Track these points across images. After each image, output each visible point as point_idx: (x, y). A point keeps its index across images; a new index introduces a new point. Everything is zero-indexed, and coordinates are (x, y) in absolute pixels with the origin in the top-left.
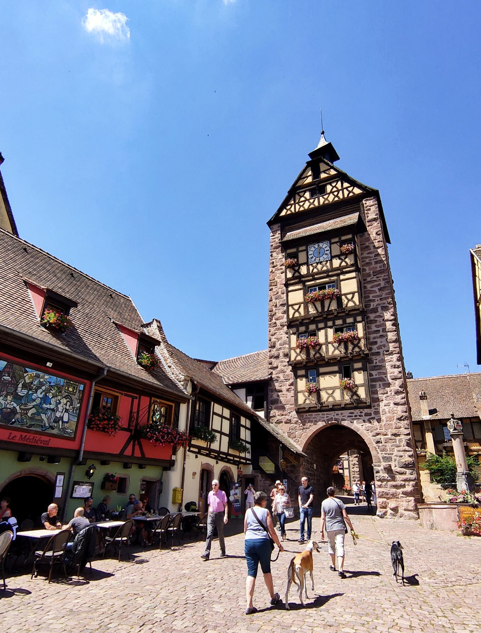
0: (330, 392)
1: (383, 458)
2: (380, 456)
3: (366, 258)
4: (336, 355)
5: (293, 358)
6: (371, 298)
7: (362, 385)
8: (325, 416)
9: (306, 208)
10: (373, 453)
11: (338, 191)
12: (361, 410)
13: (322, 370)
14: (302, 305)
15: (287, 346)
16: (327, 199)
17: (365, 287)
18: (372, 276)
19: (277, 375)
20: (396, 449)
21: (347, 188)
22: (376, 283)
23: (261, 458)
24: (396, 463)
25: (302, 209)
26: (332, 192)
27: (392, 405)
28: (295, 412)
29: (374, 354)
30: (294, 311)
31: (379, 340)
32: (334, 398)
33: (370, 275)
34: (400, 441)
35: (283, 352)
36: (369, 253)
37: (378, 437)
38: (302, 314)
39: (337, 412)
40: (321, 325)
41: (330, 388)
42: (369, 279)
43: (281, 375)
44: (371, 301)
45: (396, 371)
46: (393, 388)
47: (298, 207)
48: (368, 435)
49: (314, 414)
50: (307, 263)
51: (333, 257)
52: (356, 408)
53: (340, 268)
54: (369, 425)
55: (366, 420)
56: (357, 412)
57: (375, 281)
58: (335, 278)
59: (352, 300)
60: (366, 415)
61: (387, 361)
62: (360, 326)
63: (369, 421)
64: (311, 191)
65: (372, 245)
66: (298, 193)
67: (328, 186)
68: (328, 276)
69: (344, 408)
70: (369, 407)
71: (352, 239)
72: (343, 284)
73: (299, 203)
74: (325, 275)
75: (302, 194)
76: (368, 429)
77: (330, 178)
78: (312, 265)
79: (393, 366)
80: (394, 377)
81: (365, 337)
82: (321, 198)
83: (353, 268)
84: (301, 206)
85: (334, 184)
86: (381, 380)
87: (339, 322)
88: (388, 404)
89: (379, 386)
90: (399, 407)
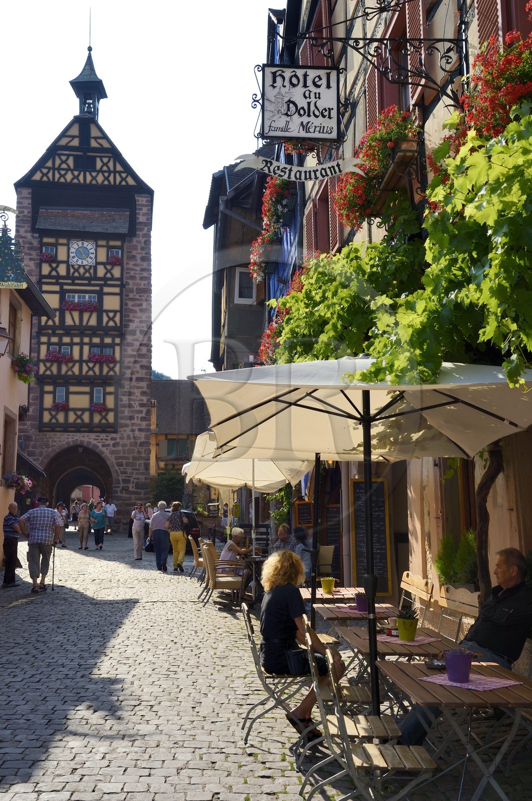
0: (79, 413)
1: (123, 480)
2: (120, 478)
3: (131, 270)
4: (89, 376)
5: (41, 371)
6: (130, 318)
7: (112, 410)
8: (70, 437)
9: (68, 180)
10: (114, 475)
11: (110, 172)
12: (108, 434)
13: (73, 389)
16: (94, 178)
17: (126, 304)
18: (135, 293)
20: (135, 472)
21: (120, 172)
22: (137, 302)
24: (134, 485)
25: (62, 180)
26: (101, 171)
27: (137, 432)
29: (126, 379)
31: (133, 366)
32: (82, 420)
33: (133, 292)
36: (135, 265)
37: (120, 460)
38: (57, 323)
39: (83, 434)
40: (77, 340)
41: (79, 410)
42: (131, 296)
44: (129, 321)
45: (145, 399)
46: (140, 416)
47: (57, 176)
48: (111, 458)
49: (58, 434)
50: (67, 262)
51: (97, 263)
52: (103, 431)
53: (104, 279)
54: (114, 449)
55: (111, 445)
56: (103, 436)
57: (137, 299)
58: (97, 288)
59: (112, 319)
60: (112, 439)
61: (138, 388)
62: (117, 349)
63: (114, 445)
64: (76, 158)
65: (139, 256)
66: (59, 155)
67: (98, 160)
68: (89, 285)
69: (91, 431)
70: (116, 432)
71: (121, 248)
72: (105, 297)
73: (59, 169)
74: (86, 282)
75: (64, 158)
76: (112, 452)
77: (102, 150)
78: (73, 266)
79: (143, 393)
80: (142, 405)
81: (121, 362)
82: (88, 174)
83: (119, 283)
84: (61, 176)
85: (105, 160)
86: (129, 406)
87: (96, 340)
88: (133, 430)
89: (127, 412)
90: (143, 434)
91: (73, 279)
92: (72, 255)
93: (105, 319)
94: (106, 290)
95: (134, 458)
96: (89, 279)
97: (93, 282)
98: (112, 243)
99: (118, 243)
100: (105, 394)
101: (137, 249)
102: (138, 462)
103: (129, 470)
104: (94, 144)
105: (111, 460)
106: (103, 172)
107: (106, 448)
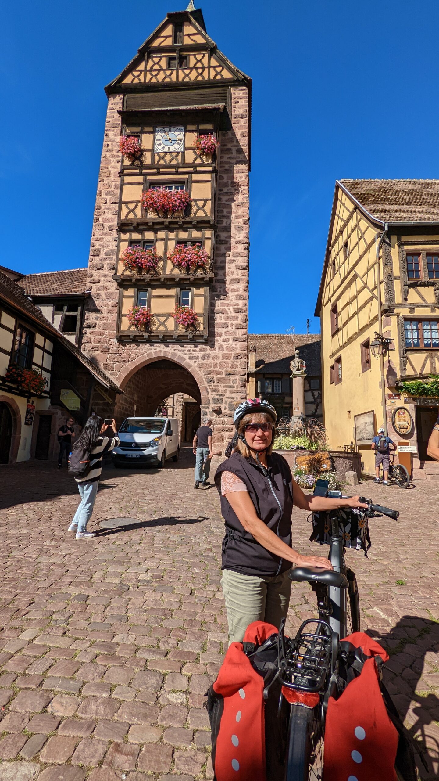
0: (162, 319)
1: (214, 399)
2: (210, 397)
3: (226, 163)
4: (174, 275)
5: (120, 272)
6: (225, 213)
7: (201, 315)
10: (203, 393)
11: (203, 68)
12: (196, 345)
13: (155, 292)
14: (140, 205)
15: (115, 257)
16: (187, 75)
17: (220, 198)
18: (230, 187)
19: (98, 292)
20: (228, 390)
21: (214, 67)
23: (63, 391)
24: (227, 406)
26: (194, 67)
27: (231, 341)
28: (116, 340)
30: (127, 211)
32: (166, 327)
33: (227, 186)
34: (235, 381)
35: (108, 264)
36: (230, 158)
37: (211, 376)
38: (139, 216)
39: (167, 345)
40: (161, 235)
41: (163, 315)
42: (225, 190)
43: (103, 293)
44: (224, 216)
45: (241, 303)
46: (234, 322)
47: (149, 77)
48: (199, 372)
50: (152, 150)
52: (191, 342)
53: (194, 165)
54: (203, 362)
55: (200, 356)
56: (190, 347)
57: (232, 193)
59: (202, 208)
60: (200, 350)
61: (233, 291)
62: (208, 243)
63: (203, 358)
64: (170, 59)
66: (152, 58)
67: (192, 58)
68: (177, 173)
69: (177, 342)
70: (206, 342)
72: (194, 185)
73: (151, 70)
74: (173, 170)
75: (156, 60)
76: (201, 366)
77: (196, 48)
78: (158, 153)
80: (238, 311)
82: (180, 72)
84: (153, 76)
86: (223, 312)
87: (183, 235)
88: (227, 340)
89: (219, 319)
90: (239, 344)
91: (158, 167)
92: (157, 143)
93: (194, 209)
94: (195, 177)
95: (229, 374)
96: (177, 166)
97: (180, 170)
98: (203, 127)
99: (210, 127)
100: (193, 296)
101: (232, 142)
102: (232, 378)
103: (221, 387)
104: (187, 41)
105: (200, 376)
106: (197, 69)
107: (194, 360)
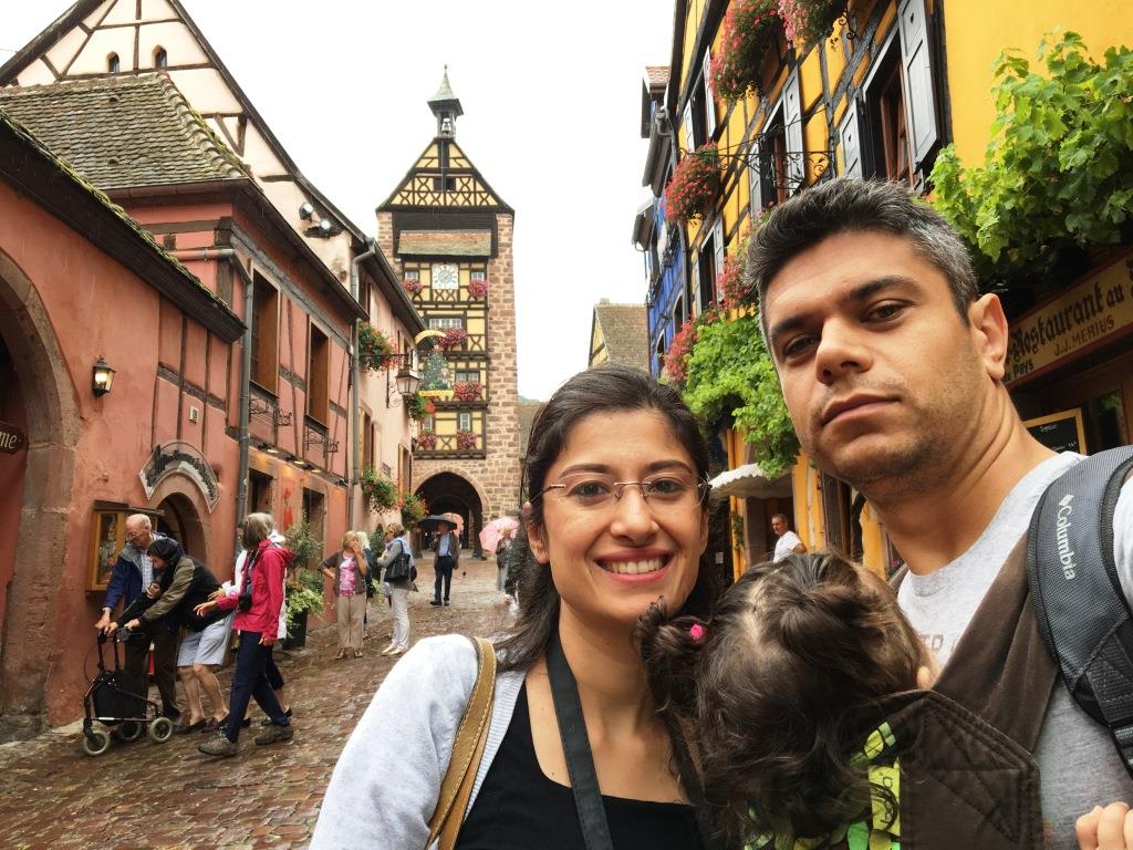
0: (446, 440)
1: (492, 507)
2: (490, 505)
3: (496, 292)
6: (496, 341)
7: (479, 436)
8: (439, 465)
9: (429, 203)
11: (470, 193)
12: (476, 461)
13: (439, 415)
16: (455, 200)
17: (491, 328)
18: (499, 316)
20: (504, 498)
21: (480, 193)
22: (502, 325)
25: (422, 203)
26: (461, 192)
27: (505, 457)
29: (492, 404)
31: (499, 390)
32: (449, 446)
34: (509, 491)
36: (498, 287)
37: (489, 487)
39: (451, 461)
41: (447, 436)
42: (495, 319)
44: (494, 344)
45: (512, 424)
46: (508, 441)
47: (417, 199)
48: (479, 484)
49: (426, 462)
50: (430, 287)
51: (460, 287)
52: (471, 458)
53: (468, 303)
54: (482, 475)
55: (480, 471)
56: (471, 462)
57: (501, 323)
58: (461, 312)
59: (477, 343)
60: (480, 465)
61: (505, 413)
62: (483, 373)
63: (482, 472)
64: (437, 180)
65: (501, 279)
66: (418, 178)
67: (458, 181)
68: (453, 309)
69: (459, 458)
70: (484, 458)
71: (484, 270)
72: (469, 321)
73: (419, 192)
74: (450, 306)
75: (423, 180)
76: (481, 479)
77: (462, 171)
78: (436, 290)
79: (510, 418)
80: (510, 430)
81: (487, 387)
82: (447, 195)
83: (482, 306)
84: (422, 198)
85: (465, 180)
86: (497, 431)
87: (461, 365)
88: (501, 456)
89: (495, 438)
90: (511, 460)
91: (437, 303)
92: (434, 280)
93: (470, 344)
94: (470, 313)
95: (504, 485)
96: (453, 303)
97: (456, 306)
98: (475, 266)
99: (481, 266)
100: (472, 419)
101: (499, 271)
102: (507, 489)
103: (499, 496)
104: (453, 164)
105: (480, 487)
106: (463, 193)
107: (474, 474)
